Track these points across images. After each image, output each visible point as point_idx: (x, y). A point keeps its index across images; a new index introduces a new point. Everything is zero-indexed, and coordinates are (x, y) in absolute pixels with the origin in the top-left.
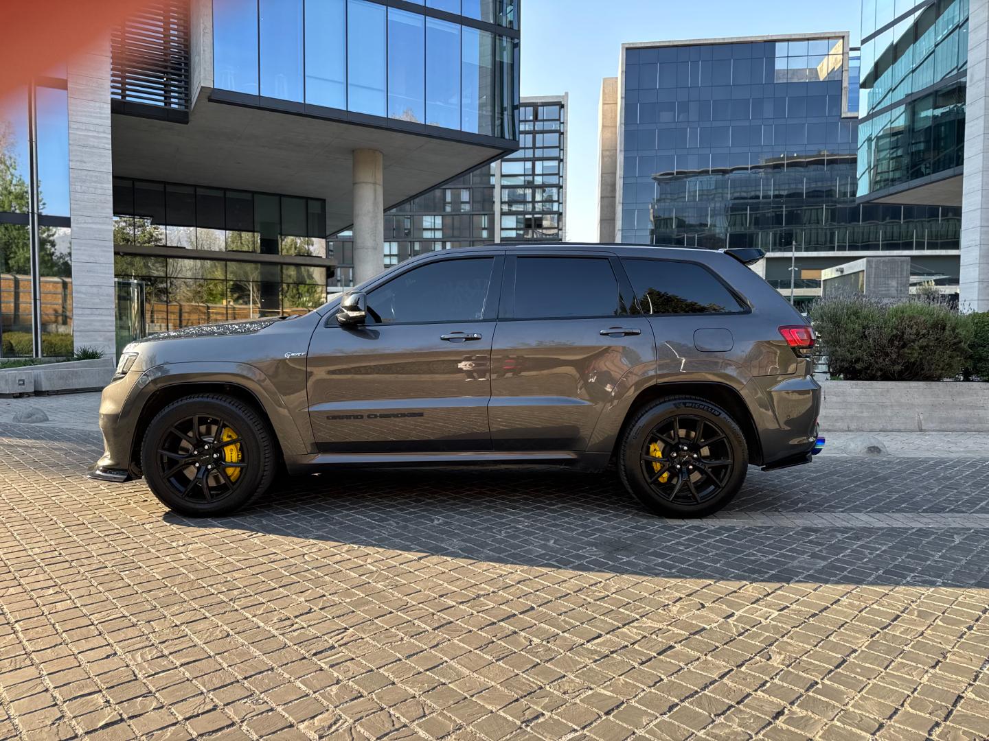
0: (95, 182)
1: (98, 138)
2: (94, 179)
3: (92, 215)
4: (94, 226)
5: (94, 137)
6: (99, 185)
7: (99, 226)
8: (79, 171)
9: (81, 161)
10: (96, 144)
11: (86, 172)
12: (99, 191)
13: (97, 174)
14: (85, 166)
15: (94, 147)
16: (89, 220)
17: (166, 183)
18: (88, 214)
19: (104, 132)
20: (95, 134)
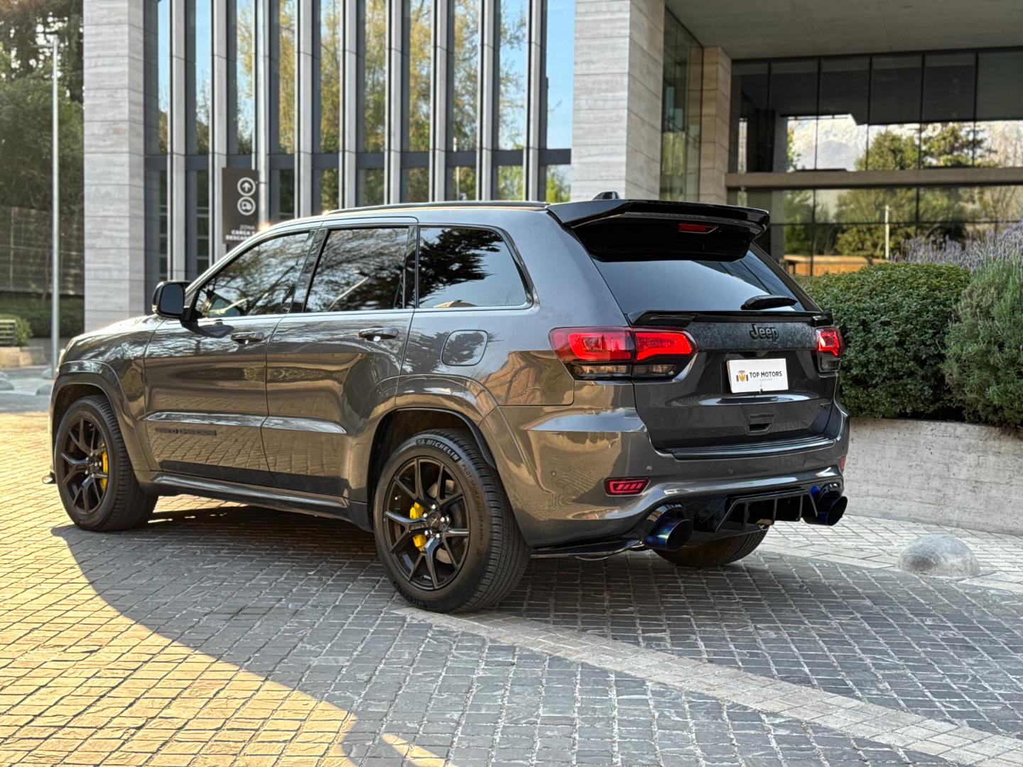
0: (606, 90)
1: (611, 21)
2: (604, 87)
3: (600, 141)
4: (601, 159)
5: (606, 21)
6: (610, 95)
7: (606, 159)
8: (585, 78)
9: (588, 62)
10: (608, 32)
11: (592, 79)
12: (610, 104)
13: (609, 78)
14: (593, 69)
15: (606, 37)
16: (595, 150)
17: (819, 59)
18: (594, 142)
19: (620, 11)
20: (608, 16)
